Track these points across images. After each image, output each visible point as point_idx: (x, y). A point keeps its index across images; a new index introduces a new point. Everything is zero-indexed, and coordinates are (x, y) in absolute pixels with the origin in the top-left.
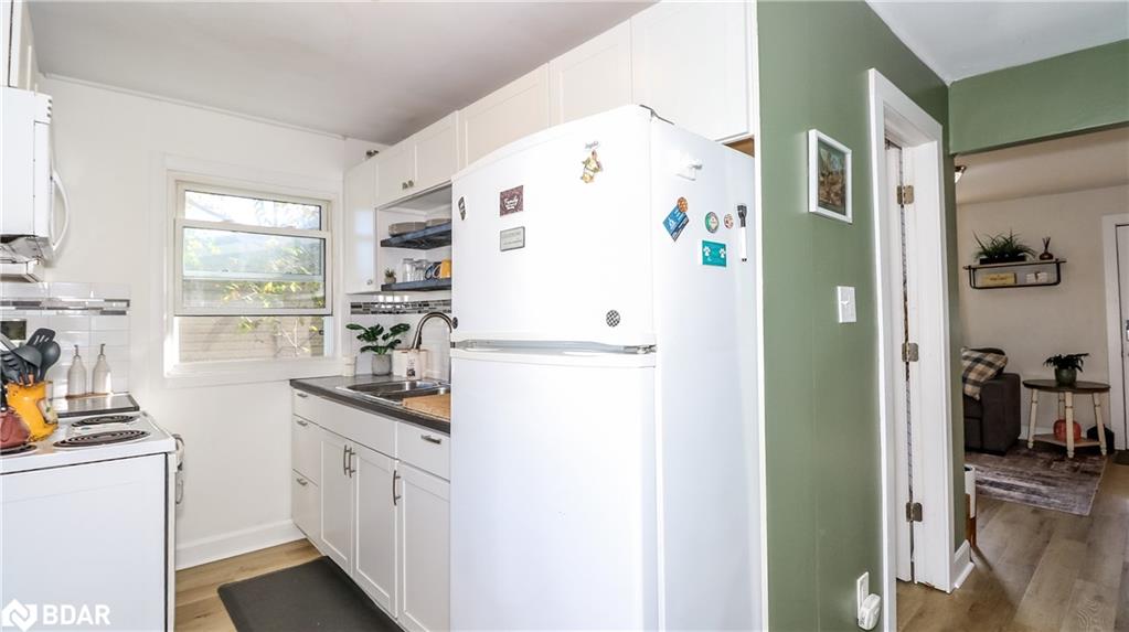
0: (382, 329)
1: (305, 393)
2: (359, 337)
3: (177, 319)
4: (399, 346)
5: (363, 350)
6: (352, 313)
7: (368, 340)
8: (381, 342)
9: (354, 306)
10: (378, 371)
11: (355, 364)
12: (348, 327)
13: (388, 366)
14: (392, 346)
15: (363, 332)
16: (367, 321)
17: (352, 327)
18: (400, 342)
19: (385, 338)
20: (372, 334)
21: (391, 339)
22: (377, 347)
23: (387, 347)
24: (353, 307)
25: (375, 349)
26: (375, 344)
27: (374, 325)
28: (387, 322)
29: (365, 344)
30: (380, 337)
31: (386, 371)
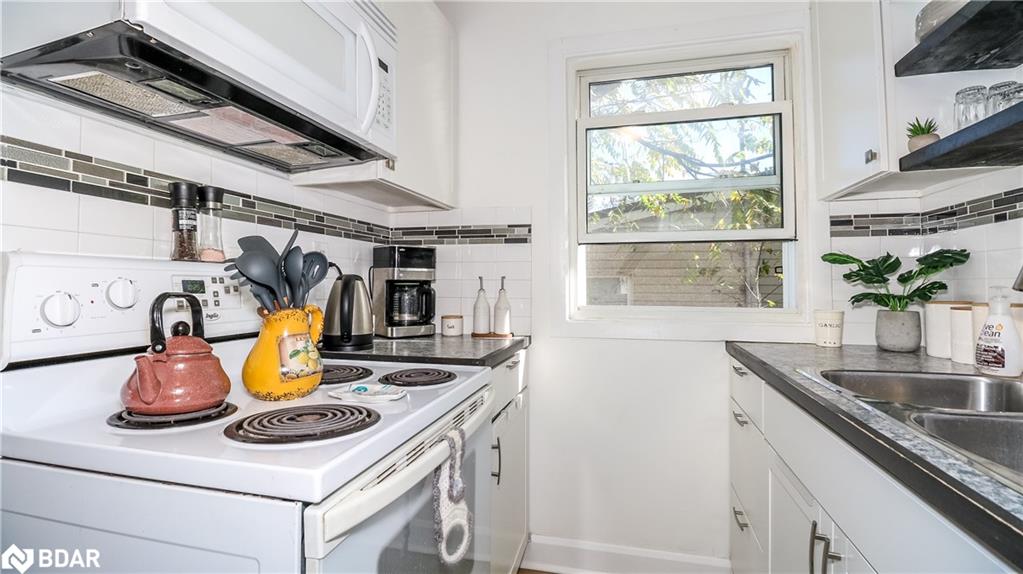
0: (897, 263)
1: (745, 370)
2: (848, 277)
3: (582, 249)
4: (940, 295)
5: (857, 300)
6: (833, 234)
7: (868, 281)
8: (894, 287)
9: (835, 222)
10: (890, 342)
11: (841, 326)
12: (825, 258)
13: (914, 333)
14: (924, 295)
15: (855, 267)
16: (866, 248)
17: (833, 259)
18: (943, 286)
19: (903, 279)
20: (877, 270)
21: (918, 283)
22: (888, 296)
23: (911, 297)
24: (833, 223)
25: (880, 300)
26: (883, 291)
27: (878, 255)
28: (911, 250)
29: (860, 288)
30: (893, 279)
31: (907, 342)
